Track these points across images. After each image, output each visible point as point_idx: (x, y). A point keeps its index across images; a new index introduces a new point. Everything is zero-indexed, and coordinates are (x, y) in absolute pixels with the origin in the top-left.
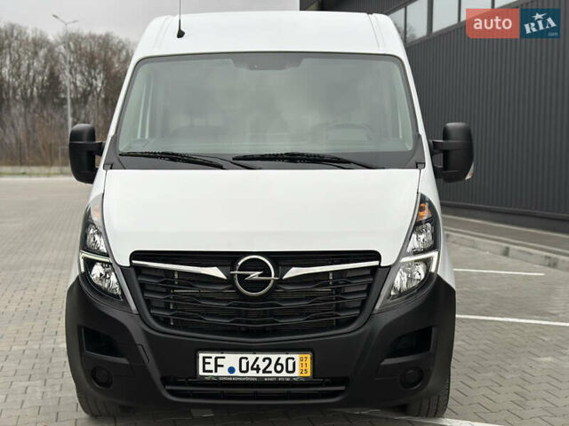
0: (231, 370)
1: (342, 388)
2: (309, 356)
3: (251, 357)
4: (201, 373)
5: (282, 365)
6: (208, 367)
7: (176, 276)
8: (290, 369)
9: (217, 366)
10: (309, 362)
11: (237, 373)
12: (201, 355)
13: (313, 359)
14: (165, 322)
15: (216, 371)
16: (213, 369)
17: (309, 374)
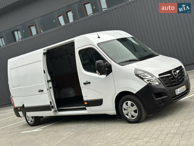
0: (179, 92)
2: (185, 86)
3: (180, 88)
4: (176, 94)
5: (183, 88)
6: (177, 92)
11: (180, 92)
12: (175, 90)
14: (169, 87)
17: (186, 89)
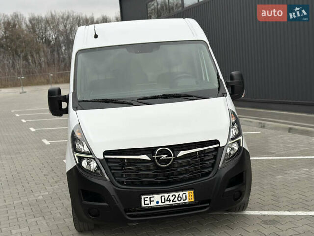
0: (158, 202)
1: (208, 204)
2: (192, 192)
3: (166, 195)
4: (143, 205)
5: (181, 197)
6: (146, 202)
7: (126, 161)
8: (185, 198)
9: (150, 201)
10: (193, 194)
11: (160, 203)
12: (143, 197)
13: (194, 193)
14: (122, 183)
15: (150, 203)
16: (149, 203)
17: (193, 200)
